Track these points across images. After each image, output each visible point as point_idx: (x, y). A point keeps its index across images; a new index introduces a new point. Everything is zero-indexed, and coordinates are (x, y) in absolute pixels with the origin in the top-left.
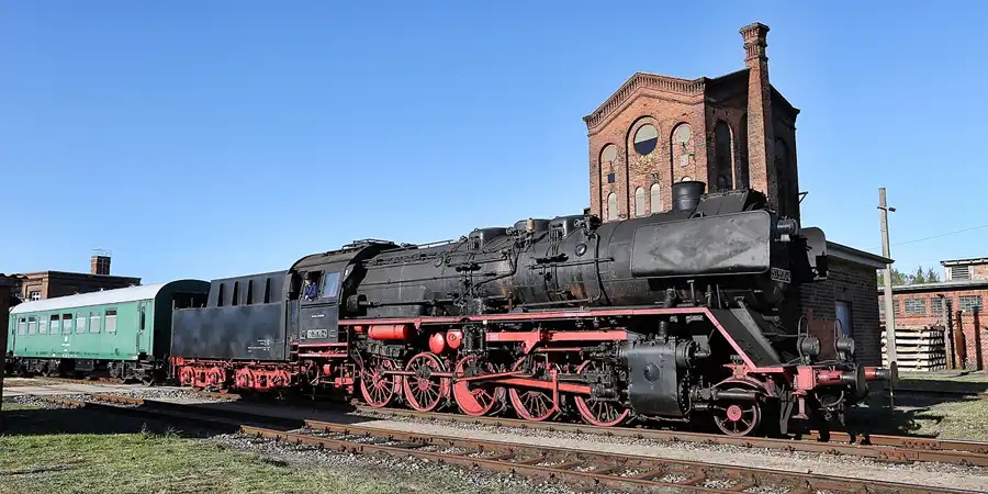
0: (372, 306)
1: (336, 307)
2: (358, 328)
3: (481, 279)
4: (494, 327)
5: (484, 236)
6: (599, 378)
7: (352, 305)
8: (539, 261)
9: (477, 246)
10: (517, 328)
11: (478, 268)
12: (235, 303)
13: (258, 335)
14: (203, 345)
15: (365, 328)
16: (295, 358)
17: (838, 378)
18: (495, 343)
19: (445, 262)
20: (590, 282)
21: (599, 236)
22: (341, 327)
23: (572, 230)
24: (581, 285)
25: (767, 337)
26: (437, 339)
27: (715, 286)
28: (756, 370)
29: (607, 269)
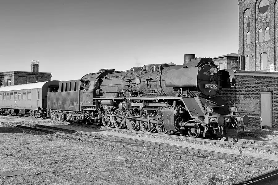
0: (103, 93)
1: (93, 93)
2: (99, 101)
3: (132, 85)
4: (133, 101)
5: (134, 70)
6: (159, 119)
7: (97, 93)
8: (146, 80)
9: (132, 73)
10: (139, 102)
11: (131, 81)
12: (66, 90)
13: (72, 102)
14: (57, 105)
15: (101, 100)
16: (82, 110)
17: (214, 120)
18: (133, 107)
19: (123, 79)
20: (159, 87)
21: (162, 72)
22: (94, 100)
23: (156, 70)
24: (157, 88)
25: (203, 107)
26: (121, 105)
27: (188, 90)
28: (192, 117)
29: (163, 83)
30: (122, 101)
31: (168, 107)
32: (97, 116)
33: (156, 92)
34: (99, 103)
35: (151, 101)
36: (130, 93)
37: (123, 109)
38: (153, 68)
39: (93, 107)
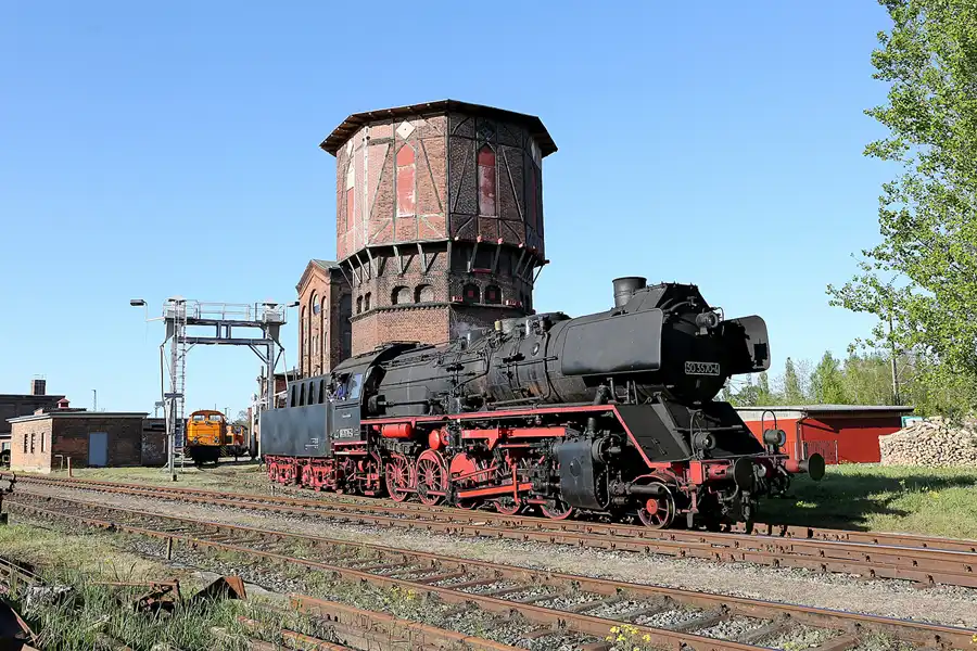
0: (388, 406)
1: (359, 408)
2: (375, 427)
3: (466, 378)
4: (468, 425)
5: (471, 336)
6: (536, 473)
7: (372, 407)
8: (505, 360)
9: (463, 346)
10: (485, 425)
11: (462, 368)
12: (302, 403)
13: (311, 435)
15: (380, 425)
16: (335, 456)
17: (723, 472)
18: (469, 441)
19: (439, 362)
20: (542, 381)
21: (549, 335)
22: (363, 427)
23: (531, 330)
24: (536, 383)
25: (679, 431)
26: (435, 437)
27: (631, 384)
28: (650, 465)
29: (554, 368)
30: (437, 426)
31: (573, 436)
32: (373, 471)
33: (533, 395)
34: (377, 434)
35: (520, 422)
36: (458, 400)
37: (442, 447)
38: (523, 325)
39: (359, 446)
